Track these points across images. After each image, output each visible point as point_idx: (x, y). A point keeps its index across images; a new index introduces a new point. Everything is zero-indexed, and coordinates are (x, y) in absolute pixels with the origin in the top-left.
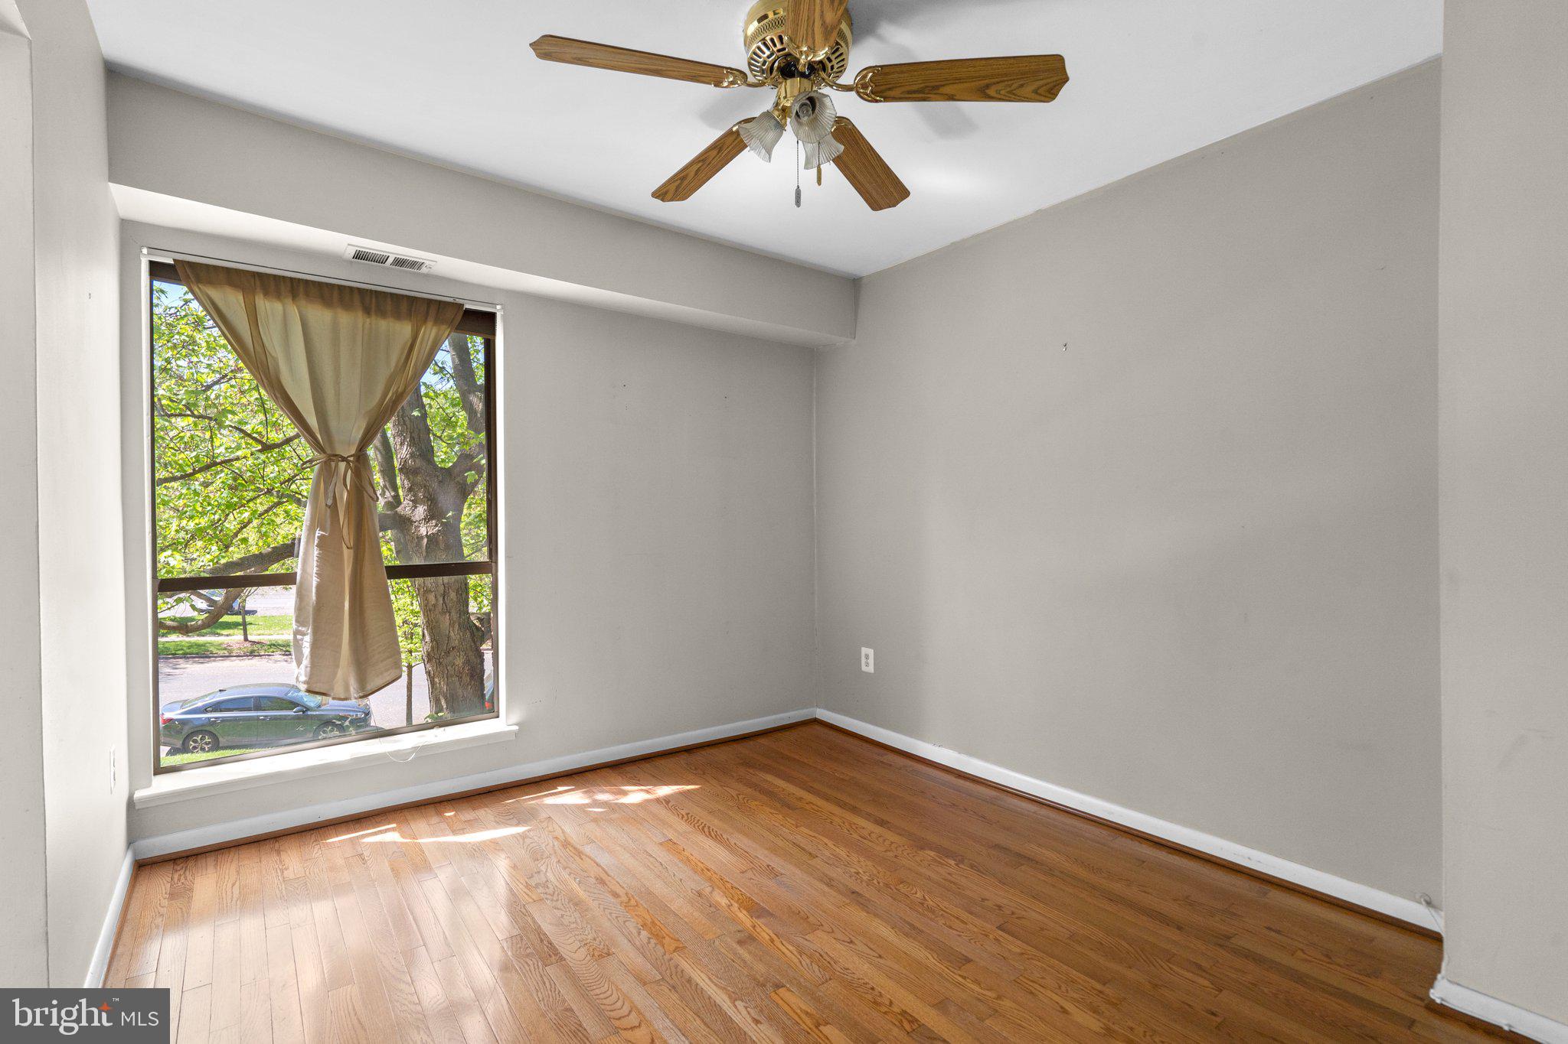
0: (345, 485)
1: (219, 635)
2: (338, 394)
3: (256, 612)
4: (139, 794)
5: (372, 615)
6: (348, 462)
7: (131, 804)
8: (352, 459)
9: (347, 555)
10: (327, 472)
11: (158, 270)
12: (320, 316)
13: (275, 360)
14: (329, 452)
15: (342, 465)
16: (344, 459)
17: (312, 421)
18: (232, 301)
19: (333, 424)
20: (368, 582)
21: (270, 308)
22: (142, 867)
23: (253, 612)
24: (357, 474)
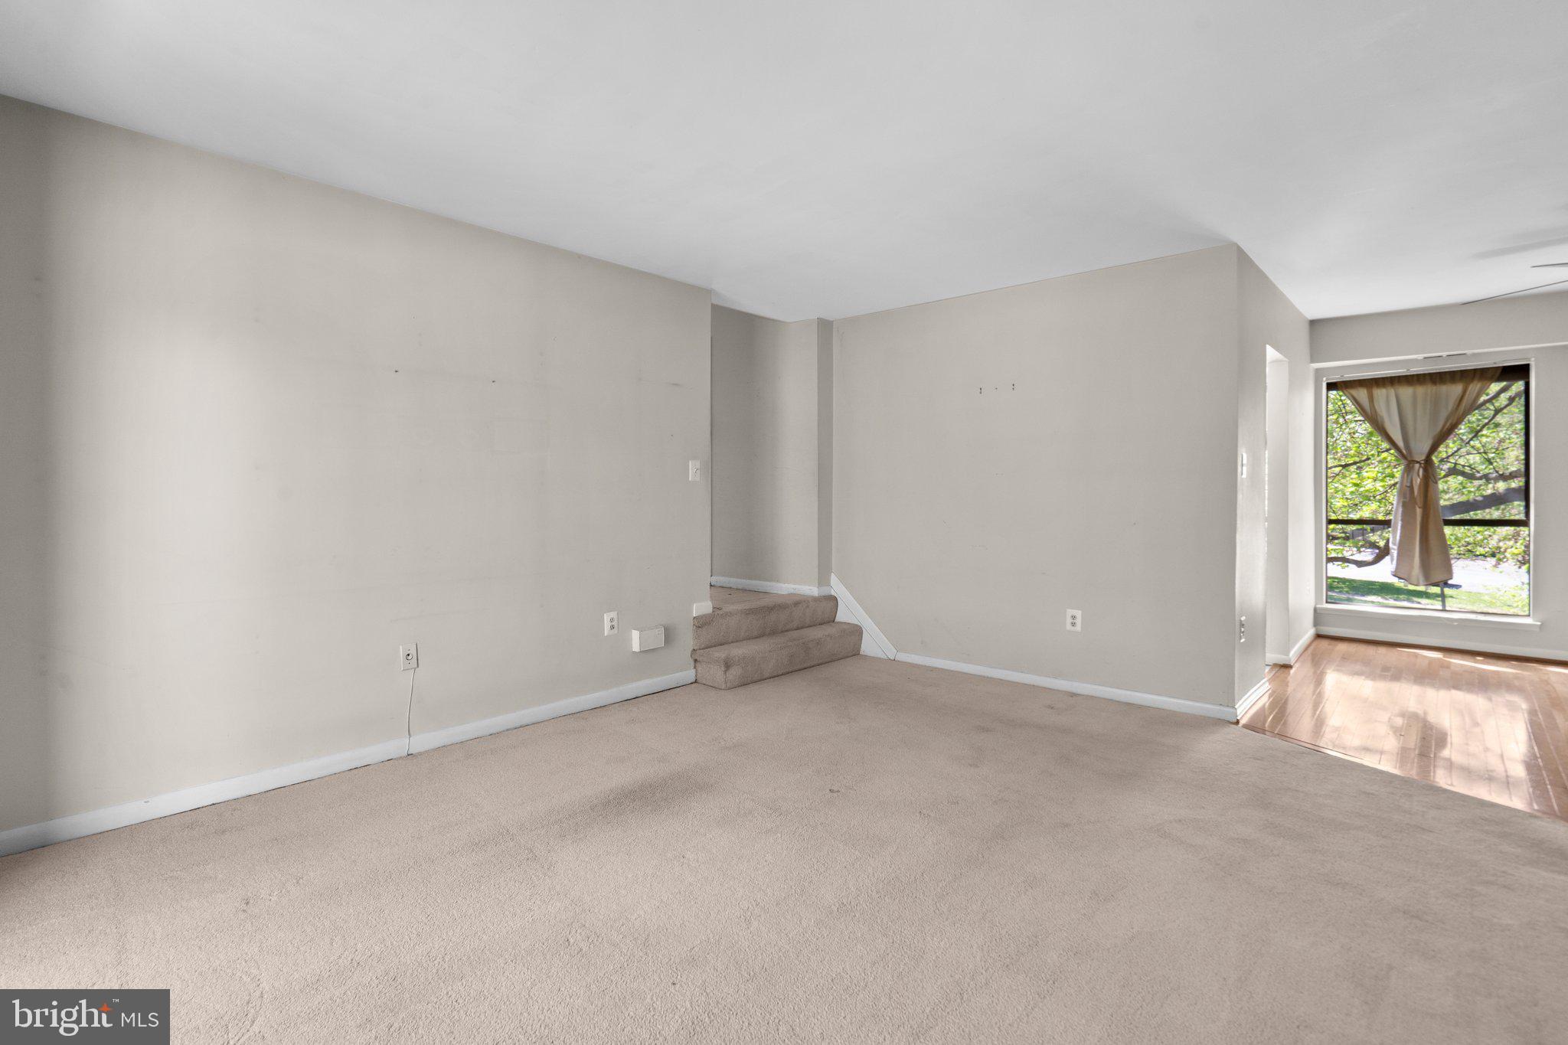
0: (1419, 475)
1: (1413, 602)
2: (1415, 429)
3: (1460, 586)
4: (1318, 606)
5: (1433, 542)
6: (1420, 464)
7: (1315, 610)
8: (1423, 462)
9: (1419, 511)
10: (1408, 469)
11: (1331, 386)
12: (1406, 392)
13: (1382, 418)
14: (1409, 459)
15: (1417, 466)
16: (1418, 462)
17: (1401, 444)
18: (1362, 394)
19: (1412, 445)
20: (1431, 526)
21: (1380, 393)
22: (1319, 636)
23: (1457, 587)
24: (1426, 470)
